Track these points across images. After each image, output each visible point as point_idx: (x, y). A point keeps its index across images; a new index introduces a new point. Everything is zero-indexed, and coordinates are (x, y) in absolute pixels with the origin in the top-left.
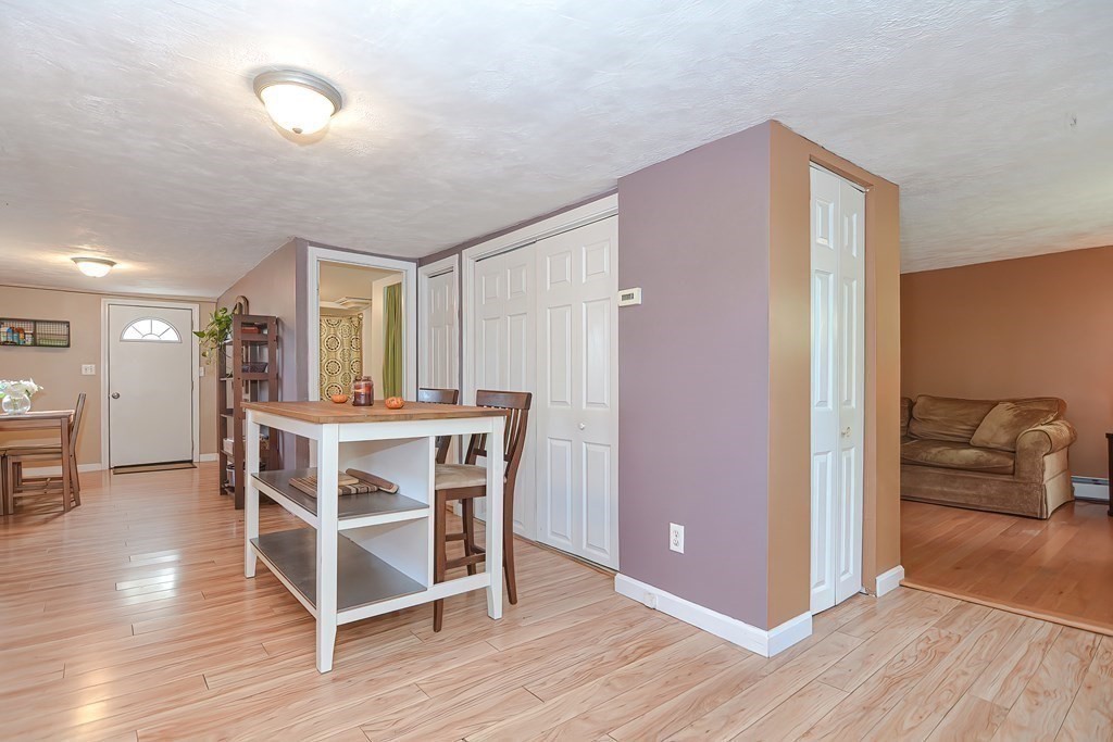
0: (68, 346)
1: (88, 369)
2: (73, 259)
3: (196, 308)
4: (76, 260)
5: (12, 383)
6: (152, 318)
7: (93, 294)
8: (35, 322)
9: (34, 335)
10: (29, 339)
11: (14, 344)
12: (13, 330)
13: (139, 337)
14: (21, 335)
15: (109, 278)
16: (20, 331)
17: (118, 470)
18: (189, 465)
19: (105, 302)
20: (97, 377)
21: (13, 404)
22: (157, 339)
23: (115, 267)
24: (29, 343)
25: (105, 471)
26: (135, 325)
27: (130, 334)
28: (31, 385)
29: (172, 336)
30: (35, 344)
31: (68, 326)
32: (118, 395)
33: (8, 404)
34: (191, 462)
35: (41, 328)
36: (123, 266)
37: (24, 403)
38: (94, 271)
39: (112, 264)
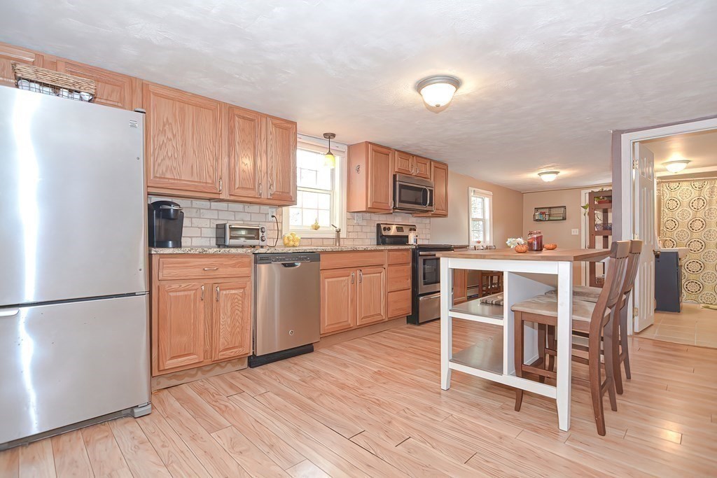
0: (564, 219)
1: (575, 232)
2: (538, 174)
4: (540, 175)
8: (550, 208)
9: (549, 215)
10: (547, 218)
11: (541, 220)
12: (541, 214)
14: (544, 216)
15: (558, 180)
16: (544, 213)
19: (582, 191)
20: (579, 236)
23: (559, 174)
30: (549, 220)
31: (565, 208)
35: (553, 211)
36: (564, 173)
38: (549, 179)
39: (557, 173)
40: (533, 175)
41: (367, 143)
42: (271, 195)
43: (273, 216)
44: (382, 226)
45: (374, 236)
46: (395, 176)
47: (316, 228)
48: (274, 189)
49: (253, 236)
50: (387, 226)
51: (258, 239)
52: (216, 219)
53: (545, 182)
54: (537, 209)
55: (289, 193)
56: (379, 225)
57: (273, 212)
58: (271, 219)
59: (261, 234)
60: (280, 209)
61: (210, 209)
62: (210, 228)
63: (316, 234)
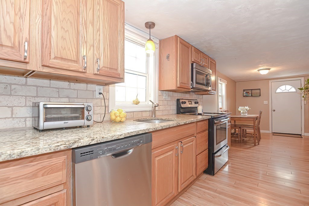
0: (260, 96)
1: (266, 102)
2: (258, 70)
3: (303, 79)
4: (259, 70)
5: (243, 107)
6: (285, 85)
7: (266, 80)
8: (252, 90)
9: (251, 93)
10: (250, 95)
11: (247, 96)
12: (246, 93)
13: (281, 91)
14: (248, 94)
15: (269, 74)
16: (248, 93)
17: (274, 134)
18: (299, 136)
19: (270, 81)
20: (268, 105)
21: (243, 113)
22: (288, 91)
23: (270, 70)
24: (250, 96)
25: (270, 133)
26: (280, 88)
27: (279, 91)
28: (247, 108)
29: (293, 90)
30: (252, 96)
31: (260, 90)
32: (275, 110)
33: (242, 113)
34: (301, 135)
35: (253, 91)
36: (273, 69)
37: (246, 113)
38: (264, 72)
39: (269, 69)
40: (255, 71)
41: (176, 37)
42: (98, 70)
43: (100, 93)
44: (181, 101)
45: (174, 107)
46: (192, 65)
47: (137, 103)
48: (101, 63)
49: (77, 115)
50: (184, 101)
51: (83, 118)
52: (35, 97)
53: (261, 75)
54: (244, 90)
55: (116, 70)
56: (178, 100)
57: (100, 89)
58: (98, 96)
59: (86, 113)
60: (107, 87)
61: (26, 84)
62: (25, 106)
63: (136, 108)
